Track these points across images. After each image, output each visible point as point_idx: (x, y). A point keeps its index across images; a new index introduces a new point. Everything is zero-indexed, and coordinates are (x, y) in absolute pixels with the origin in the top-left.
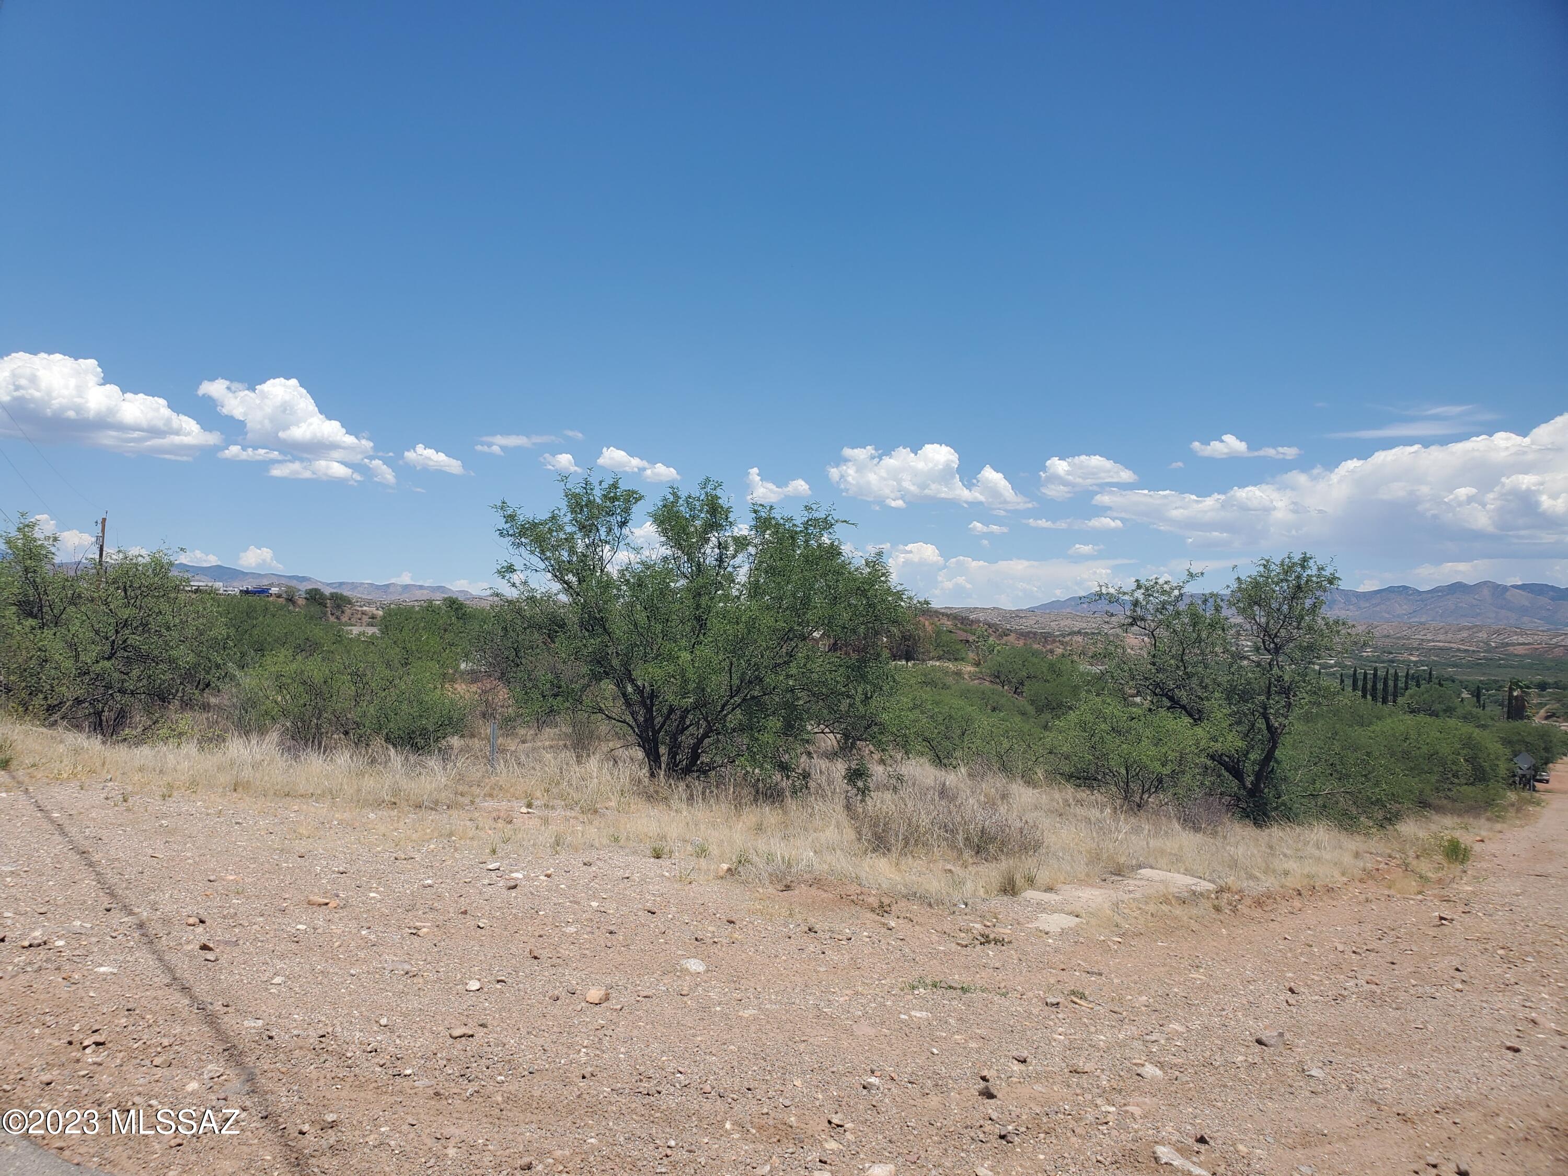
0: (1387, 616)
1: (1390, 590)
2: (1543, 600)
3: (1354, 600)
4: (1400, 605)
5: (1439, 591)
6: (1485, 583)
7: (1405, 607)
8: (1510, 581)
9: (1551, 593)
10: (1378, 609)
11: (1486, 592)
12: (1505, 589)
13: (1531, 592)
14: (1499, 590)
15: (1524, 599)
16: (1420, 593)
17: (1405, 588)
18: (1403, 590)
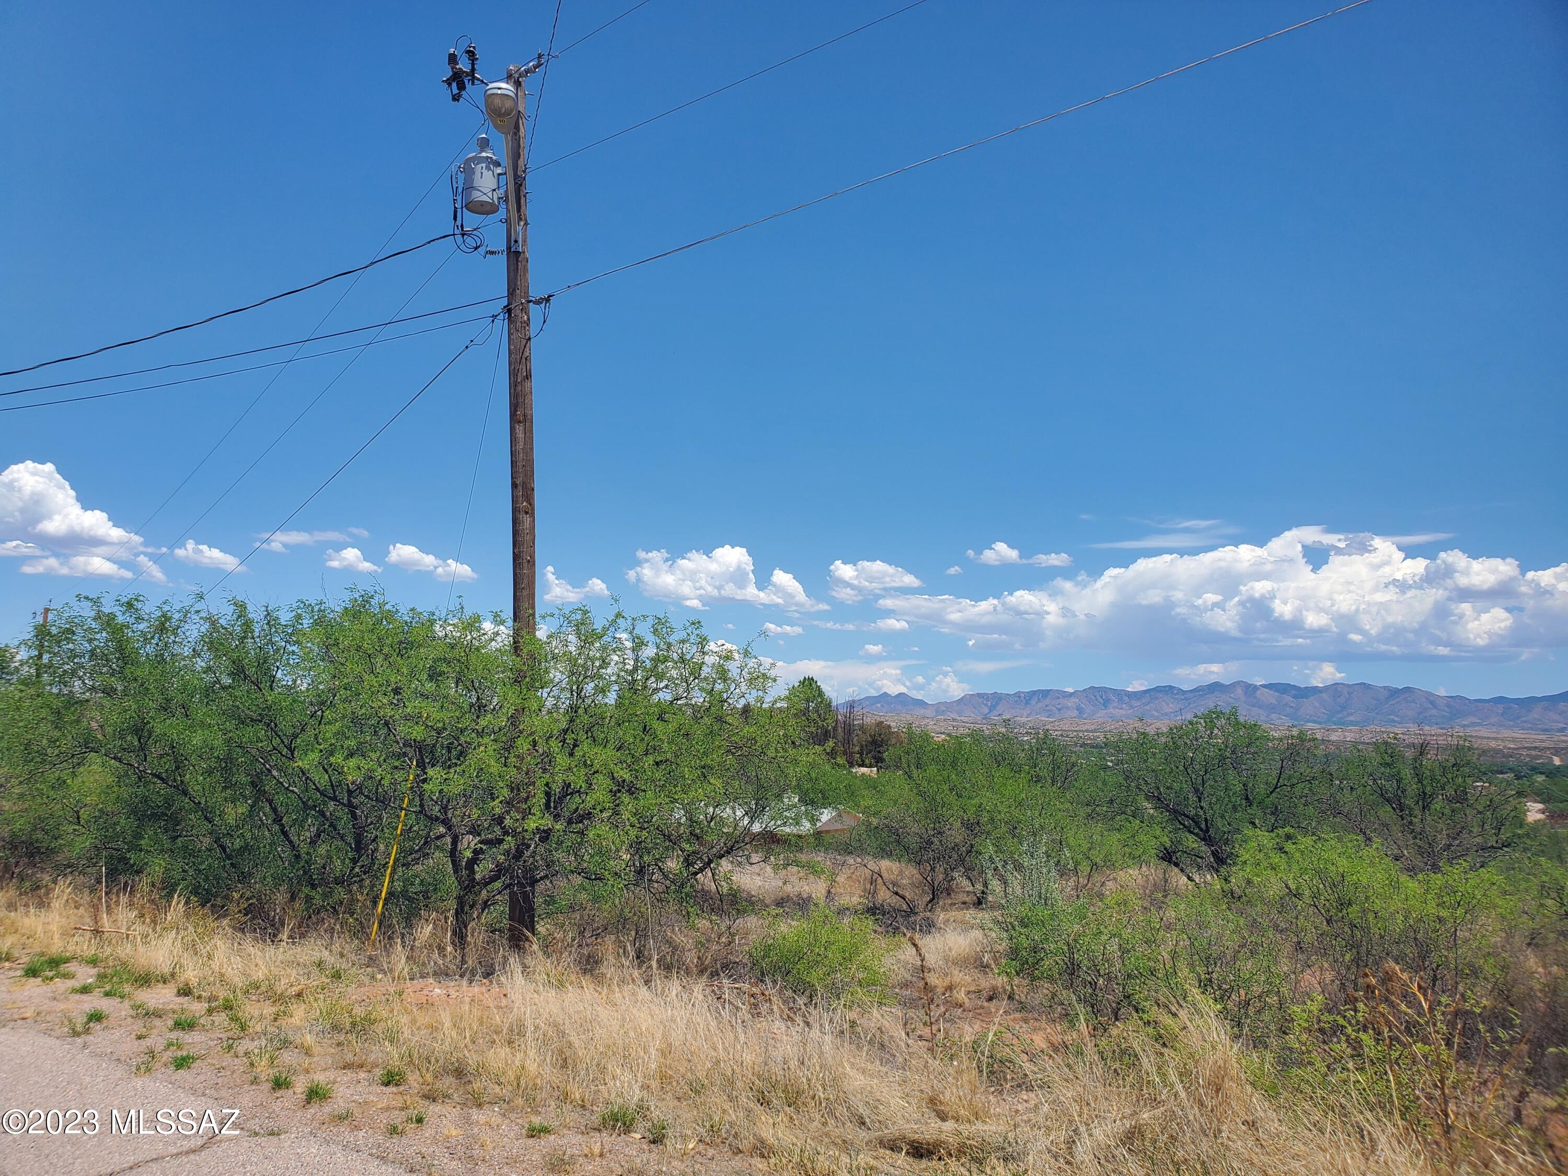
0: (1156, 714)
1: (1158, 689)
2: (1288, 699)
3: (1126, 699)
4: (1167, 704)
5: (1201, 690)
6: (1239, 682)
7: (1171, 705)
8: (1259, 681)
9: (1293, 692)
10: (1148, 707)
11: (1239, 691)
12: (1256, 688)
13: (1277, 691)
14: (1250, 689)
15: (1270, 697)
16: (1184, 692)
17: (1171, 687)
18: (1169, 690)
